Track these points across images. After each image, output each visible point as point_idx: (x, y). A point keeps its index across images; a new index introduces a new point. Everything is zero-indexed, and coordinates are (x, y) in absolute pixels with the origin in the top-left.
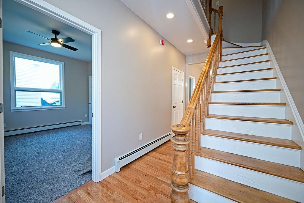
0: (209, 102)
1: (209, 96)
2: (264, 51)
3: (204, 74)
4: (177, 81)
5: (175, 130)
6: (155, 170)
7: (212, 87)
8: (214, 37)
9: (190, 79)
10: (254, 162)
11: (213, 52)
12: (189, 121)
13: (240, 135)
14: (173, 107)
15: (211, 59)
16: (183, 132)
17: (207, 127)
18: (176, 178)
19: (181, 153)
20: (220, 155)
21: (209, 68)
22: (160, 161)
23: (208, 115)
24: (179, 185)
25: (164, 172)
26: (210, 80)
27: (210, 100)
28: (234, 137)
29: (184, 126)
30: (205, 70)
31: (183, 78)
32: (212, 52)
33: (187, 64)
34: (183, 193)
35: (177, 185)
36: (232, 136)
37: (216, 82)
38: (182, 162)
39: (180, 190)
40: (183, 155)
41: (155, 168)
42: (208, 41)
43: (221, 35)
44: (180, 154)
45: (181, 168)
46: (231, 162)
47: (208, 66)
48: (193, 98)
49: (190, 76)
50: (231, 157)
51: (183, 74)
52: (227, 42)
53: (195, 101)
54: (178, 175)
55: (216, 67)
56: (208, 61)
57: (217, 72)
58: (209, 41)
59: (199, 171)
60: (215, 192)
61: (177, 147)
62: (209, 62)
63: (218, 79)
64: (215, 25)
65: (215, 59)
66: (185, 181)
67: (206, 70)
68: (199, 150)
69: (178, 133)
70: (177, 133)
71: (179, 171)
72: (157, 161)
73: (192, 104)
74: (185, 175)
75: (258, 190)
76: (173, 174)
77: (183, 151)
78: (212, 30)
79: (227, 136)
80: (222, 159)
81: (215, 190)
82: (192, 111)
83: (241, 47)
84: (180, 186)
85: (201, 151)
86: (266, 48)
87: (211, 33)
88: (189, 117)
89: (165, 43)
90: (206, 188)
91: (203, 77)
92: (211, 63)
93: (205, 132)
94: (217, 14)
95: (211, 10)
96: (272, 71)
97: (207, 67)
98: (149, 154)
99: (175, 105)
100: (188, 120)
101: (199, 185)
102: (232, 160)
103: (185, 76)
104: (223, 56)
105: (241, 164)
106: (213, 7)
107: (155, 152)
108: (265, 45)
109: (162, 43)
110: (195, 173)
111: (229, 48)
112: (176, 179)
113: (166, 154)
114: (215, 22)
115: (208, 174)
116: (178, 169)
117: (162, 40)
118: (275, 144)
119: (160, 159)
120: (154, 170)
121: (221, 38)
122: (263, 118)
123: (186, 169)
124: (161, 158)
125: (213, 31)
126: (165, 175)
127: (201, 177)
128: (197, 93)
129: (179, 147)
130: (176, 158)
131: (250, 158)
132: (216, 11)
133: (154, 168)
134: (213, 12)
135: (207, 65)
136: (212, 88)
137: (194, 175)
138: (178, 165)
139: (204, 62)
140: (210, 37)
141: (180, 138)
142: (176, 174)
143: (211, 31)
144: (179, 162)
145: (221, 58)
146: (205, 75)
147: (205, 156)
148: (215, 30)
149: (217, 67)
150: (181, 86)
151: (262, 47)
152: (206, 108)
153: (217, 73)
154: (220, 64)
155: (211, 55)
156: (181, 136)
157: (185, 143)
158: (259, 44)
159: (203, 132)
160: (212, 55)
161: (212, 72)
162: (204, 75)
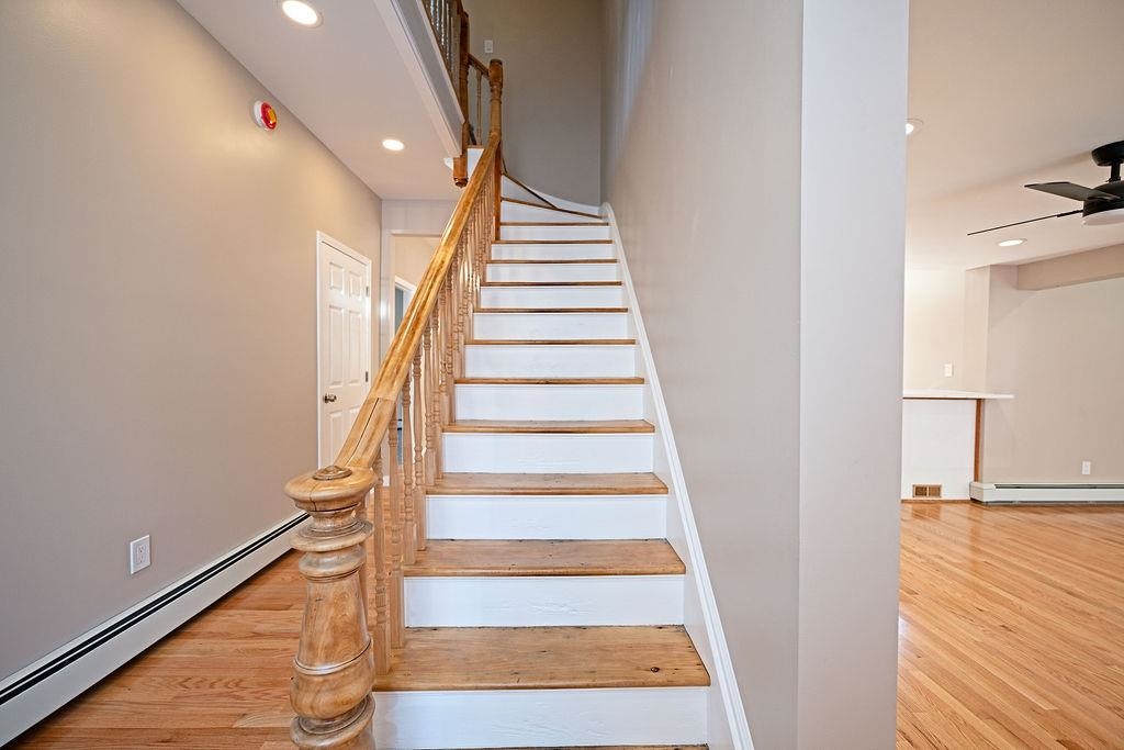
0: (457, 375)
1: (456, 355)
2: (603, 233)
3: (436, 276)
4: (342, 292)
5: (307, 495)
6: (229, 695)
7: (466, 324)
8: (475, 154)
9: (396, 289)
10: (576, 550)
11: (472, 206)
12: (372, 451)
13: (546, 477)
14: (326, 400)
15: (462, 225)
16: (340, 499)
17: (449, 466)
18: (312, 695)
19: (337, 583)
20: (489, 553)
21: (455, 257)
22: (256, 646)
23: (452, 420)
24: (328, 720)
25: (275, 684)
26: (458, 300)
27: (462, 368)
28: (528, 486)
29: (348, 474)
30: (440, 262)
31: (369, 284)
32: (468, 202)
33: (386, 233)
34: (346, 742)
35: (317, 723)
36: (521, 485)
37: (482, 307)
38: (340, 623)
39: (331, 736)
40: (345, 590)
41: (226, 685)
42: (459, 163)
43: (498, 153)
44: (330, 590)
45: (335, 644)
46: (519, 569)
47: (451, 251)
48: (390, 364)
49: (398, 280)
50: (519, 552)
51: (368, 269)
52: (517, 183)
53: (400, 375)
54: (321, 679)
55: (482, 260)
56: (452, 234)
57: (484, 273)
58: (462, 162)
59: (419, 630)
60: (470, 685)
61: (318, 565)
62: (457, 237)
63: (487, 297)
64: (479, 116)
65: (477, 227)
66: (354, 690)
67: (443, 262)
68: (421, 554)
69: (319, 507)
70: (315, 507)
71: (328, 660)
72: (240, 647)
73: (388, 385)
74: (352, 670)
75: (584, 628)
76: (302, 682)
77: (342, 576)
78: (470, 129)
79: (508, 489)
80: (494, 565)
81: (469, 679)
82: (388, 411)
83: (554, 208)
84: (333, 719)
85: (428, 558)
86: (607, 224)
87: (468, 138)
88: (373, 434)
89: (281, 121)
90: (440, 685)
91: (431, 288)
92: (462, 242)
93: (441, 483)
94: (485, 80)
95: (466, 60)
96: (617, 290)
97: (447, 252)
98: (195, 628)
99: (331, 391)
100: (366, 449)
101: (414, 685)
102: (521, 562)
103: (379, 277)
104: (505, 224)
105: (545, 568)
106: (472, 51)
107: (231, 608)
108: (606, 217)
109: (266, 118)
110: (405, 644)
111: (521, 202)
112: (313, 701)
113: (289, 604)
114: (479, 105)
115: (451, 632)
116: (321, 653)
117: (265, 108)
118: (621, 489)
119: (257, 635)
120: (220, 695)
121: (497, 164)
122: (598, 422)
123: (357, 642)
124: (261, 628)
125: (475, 132)
126: (279, 697)
127: (425, 650)
128: (409, 345)
129: (324, 564)
130: (314, 613)
131: (569, 544)
132: (483, 71)
133: (218, 689)
134: (472, 71)
135: (448, 244)
136: (467, 329)
137: (400, 652)
138: (323, 637)
139: (440, 236)
140: (464, 151)
141: (329, 524)
142: (316, 679)
143: (466, 131)
144: (327, 624)
145: (498, 229)
146: (439, 279)
147: (440, 571)
148: (480, 131)
149: (485, 259)
150: (358, 313)
151: (601, 221)
152: (445, 398)
153: (484, 278)
154: (497, 251)
155: (462, 215)
156: (335, 516)
157: (349, 542)
158: (595, 210)
159: (435, 485)
160: (466, 214)
161: (466, 270)
162: (434, 280)
